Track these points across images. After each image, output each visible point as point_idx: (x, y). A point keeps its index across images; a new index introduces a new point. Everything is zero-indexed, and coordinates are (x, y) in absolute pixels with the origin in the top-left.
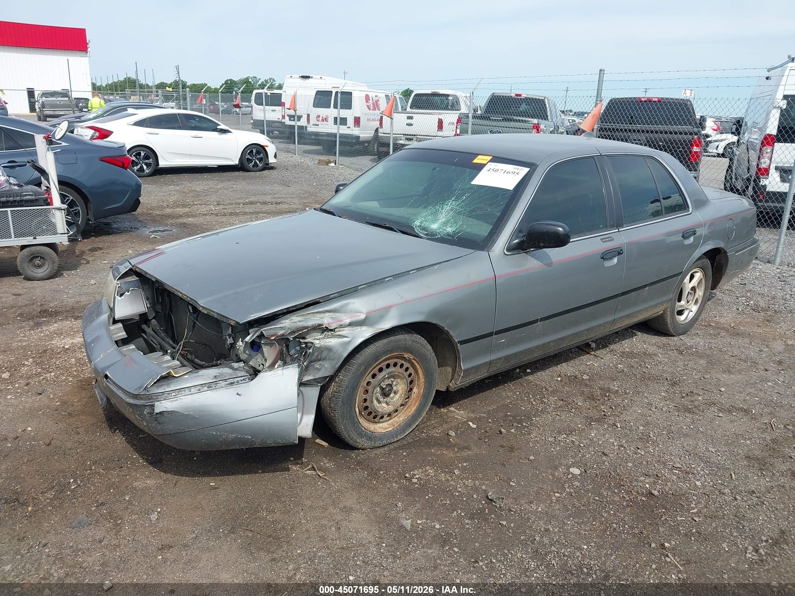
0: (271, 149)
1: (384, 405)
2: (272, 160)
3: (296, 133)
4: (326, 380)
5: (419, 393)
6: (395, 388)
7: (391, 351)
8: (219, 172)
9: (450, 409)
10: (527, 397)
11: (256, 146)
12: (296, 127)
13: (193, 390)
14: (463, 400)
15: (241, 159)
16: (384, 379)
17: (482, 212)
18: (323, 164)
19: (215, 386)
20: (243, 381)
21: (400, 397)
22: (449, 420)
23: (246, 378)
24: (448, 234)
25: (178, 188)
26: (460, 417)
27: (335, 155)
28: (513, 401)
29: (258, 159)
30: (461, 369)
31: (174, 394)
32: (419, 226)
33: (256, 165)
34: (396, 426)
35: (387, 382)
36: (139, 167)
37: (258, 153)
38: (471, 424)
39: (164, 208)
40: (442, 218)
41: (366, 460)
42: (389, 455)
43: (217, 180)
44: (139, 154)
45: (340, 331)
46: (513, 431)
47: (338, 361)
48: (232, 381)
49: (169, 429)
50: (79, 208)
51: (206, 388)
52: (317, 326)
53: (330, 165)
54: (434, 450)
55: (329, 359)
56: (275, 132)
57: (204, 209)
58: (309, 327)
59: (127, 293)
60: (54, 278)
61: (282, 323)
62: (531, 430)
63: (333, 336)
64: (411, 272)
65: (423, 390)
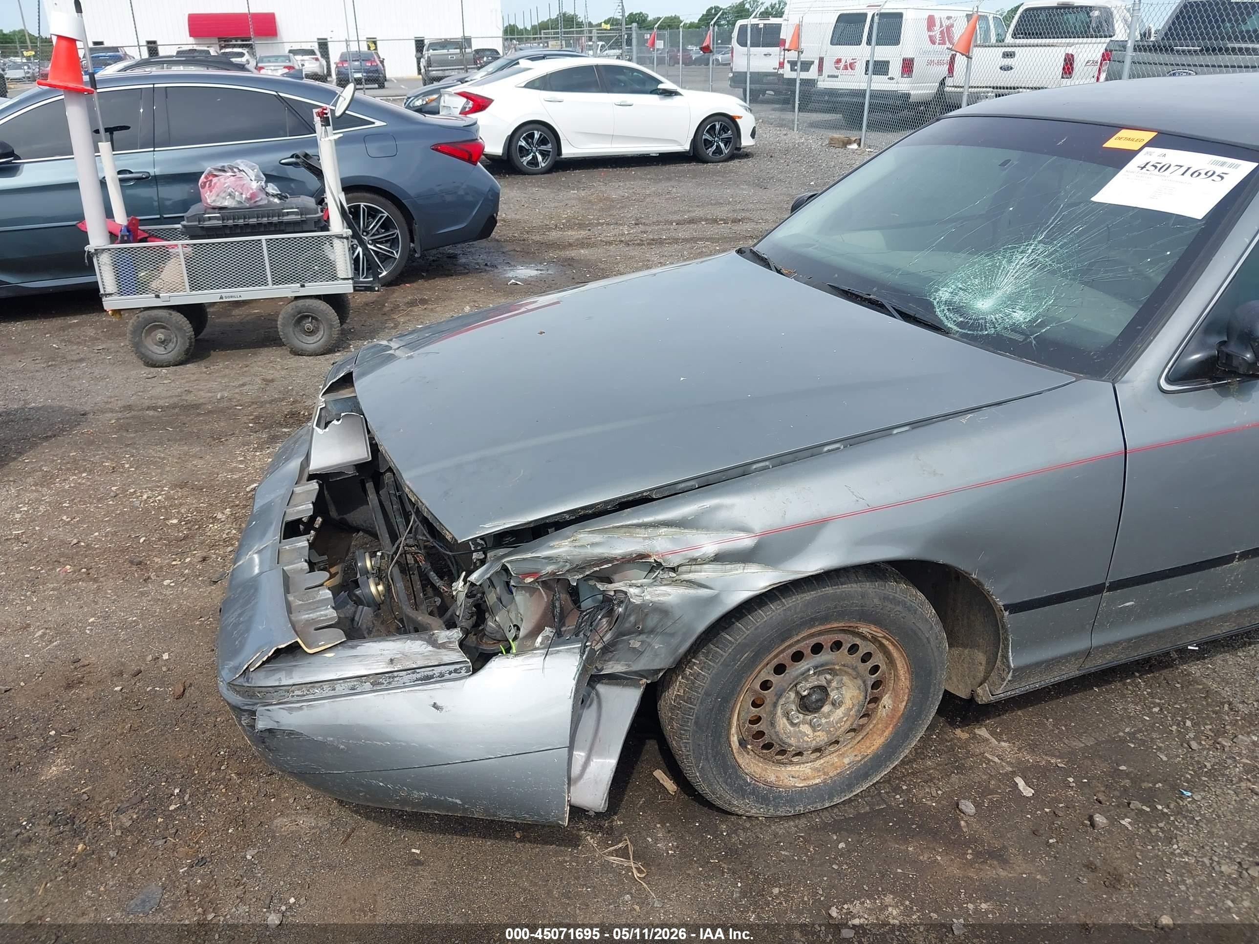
0: (746, 122)
1: (805, 728)
2: (746, 141)
3: (797, 92)
4: (658, 674)
5: (894, 710)
6: (834, 695)
7: (825, 619)
8: (657, 164)
9: (977, 731)
10: (1178, 725)
11: (722, 118)
12: (798, 82)
13: (340, 688)
14: (1013, 710)
15: (694, 142)
16: (805, 675)
17: (1110, 274)
18: (836, 146)
19: (389, 683)
20: (453, 674)
21: (846, 714)
22: (970, 762)
23: (461, 668)
24: (1015, 328)
25: (583, 193)
26: (996, 760)
27: (860, 129)
28: (1140, 731)
29: (722, 140)
30: (1009, 667)
31: (299, 693)
32: (948, 303)
33: (719, 151)
34: (831, 774)
35: (814, 682)
36: (530, 157)
37: (724, 129)
38: (1021, 783)
39: (550, 229)
40: (1006, 285)
41: (749, 846)
42: (806, 841)
43: (650, 179)
44: (532, 136)
45: (690, 572)
46: (1126, 822)
47: (683, 640)
48: (427, 672)
49: (288, 764)
50: (398, 232)
51: (368, 686)
52: (635, 558)
53: (849, 147)
54: (915, 848)
55: (663, 633)
56: (767, 92)
57: (610, 233)
58: (615, 559)
59: (335, 422)
60: (335, 352)
61: (552, 547)
62: (1176, 828)
63: (674, 582)
64: (895, 431)
65: (904, 703)
